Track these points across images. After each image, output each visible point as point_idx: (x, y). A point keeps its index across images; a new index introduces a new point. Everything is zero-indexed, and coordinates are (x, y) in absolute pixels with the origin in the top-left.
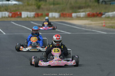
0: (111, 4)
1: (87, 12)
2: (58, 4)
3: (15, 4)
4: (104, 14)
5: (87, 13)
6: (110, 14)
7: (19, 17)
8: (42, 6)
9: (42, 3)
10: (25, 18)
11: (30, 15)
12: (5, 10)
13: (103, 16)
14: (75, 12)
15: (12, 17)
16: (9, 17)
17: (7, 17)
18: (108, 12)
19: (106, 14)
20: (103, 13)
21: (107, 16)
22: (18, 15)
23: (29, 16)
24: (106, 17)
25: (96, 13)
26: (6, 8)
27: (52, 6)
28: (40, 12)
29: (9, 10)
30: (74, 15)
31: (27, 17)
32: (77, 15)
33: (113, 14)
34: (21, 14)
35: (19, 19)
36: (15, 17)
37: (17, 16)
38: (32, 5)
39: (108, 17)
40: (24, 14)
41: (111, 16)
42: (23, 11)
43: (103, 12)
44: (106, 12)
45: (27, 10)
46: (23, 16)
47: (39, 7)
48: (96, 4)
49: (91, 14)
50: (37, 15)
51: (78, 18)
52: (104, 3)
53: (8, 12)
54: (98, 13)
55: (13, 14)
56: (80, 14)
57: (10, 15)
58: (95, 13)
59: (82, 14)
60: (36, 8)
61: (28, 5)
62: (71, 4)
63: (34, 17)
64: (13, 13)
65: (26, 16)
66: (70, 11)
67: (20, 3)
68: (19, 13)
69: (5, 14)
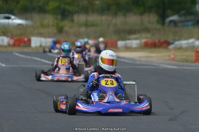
0: (184, 26)
1: (144, 38)
2: (93, 25)
3: (20, 25)
4: (173, 43)
5: (144, 41)
6: (184, 43)
7: (26, 46)
8: (66, 28)
9: (66, 24)
10: (36, 48)
11: (46, 43)
12: (2, 34)
13: (171, 47)
14: (123, 39)
15: (14, 45)
16: (9, 45)
17: (5, 47)
18: (180, 40)
19: (177, 43)
20: (171, 41)
21: (178, 46)
22: (25, 42)
23: (43, 45)
25: (159, 42)
26: (3, 31)
27: (83, 29)
29: (9, 34)
30: (120, 43)
31: (41, 46)
32: (126, 44)
33: (188, 43)
34: (29, 41)
35: (26, 50)
36: (19, 46)
37: (22, 44)
38: (48, 26)
39: (180, 48)
40: (36, 42)
41: (184, 46)
42: (34, 36)
43: (170, 39)
44: (175, 40)
45: (41, 35)
46: (33, 44)
47: (61, 30)
48: (159, 26)
49: (149, 42)
51: (128, 49)
53: (8, 36)
54: (163, 40)
55: (16, 41)
56: (132, 43)
57: (12, 42)
58: (157, 41)
59: (134, 43)
60: (55, 31)
61: (42, 26)
62: (116, 25)
64: (16, 38)
65: (38, 44)
66: (115, 38)
67: (29, 23)
68: (26, 39)
69: (3, 40)
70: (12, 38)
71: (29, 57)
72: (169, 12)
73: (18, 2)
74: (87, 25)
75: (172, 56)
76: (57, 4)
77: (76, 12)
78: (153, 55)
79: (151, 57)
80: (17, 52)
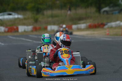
0: (112, 14)
2: (56, 16)
4: (106, 25)
5: (88, 24)
6: (113, 24)
8: (40, 19)
9: (40, 17)
10: (22, 32)
11: (28, 29)
13: (106, 27)
14: (75, 24)
15: (8, 32)
16: (5, 32)
17: (3, 33)
18: (111, 22)
19: (109, 24)
22: (14, 29)
24: (108, 28)
25: (98, 24)
27: (50, 19)
28: (37, 26)
30: (74, 27)
31: (25, 31)
34: (17, 29)
35: (16, 34)
36: (11, 32)
37: (13, 31)
38: (28, 19)
39: (111, 27)
40: (21, 29)
41: (114, 26)
42: (20, 25)
43: (105, 22)
45: (24, 24)
46: (20, 31)
48: (97, 14)
49: (92, 25)
50: (35, 29)
51: (79, 29)
52: (105, 13)
53: (4, 26)
54: (100, 23)
55: (9, 29)
56: (81, 26)
58: (96, 23)
59: (83, 26)
60: (33, 21)
63: (32, 31)
64: (9, 27)
65: (23, 30)
66: (70, 23)
68: (15, 27)
69: (1, 29)
70: (6, 27)
71: (18, 38)
72: (103, 5)
73: (9, 5)
74: (52, 16)
75: (107, 33)
76: (33, 5)
77: (45, 9)
78: (95, 32)
79: (94, 34)
80: (10, 36)
